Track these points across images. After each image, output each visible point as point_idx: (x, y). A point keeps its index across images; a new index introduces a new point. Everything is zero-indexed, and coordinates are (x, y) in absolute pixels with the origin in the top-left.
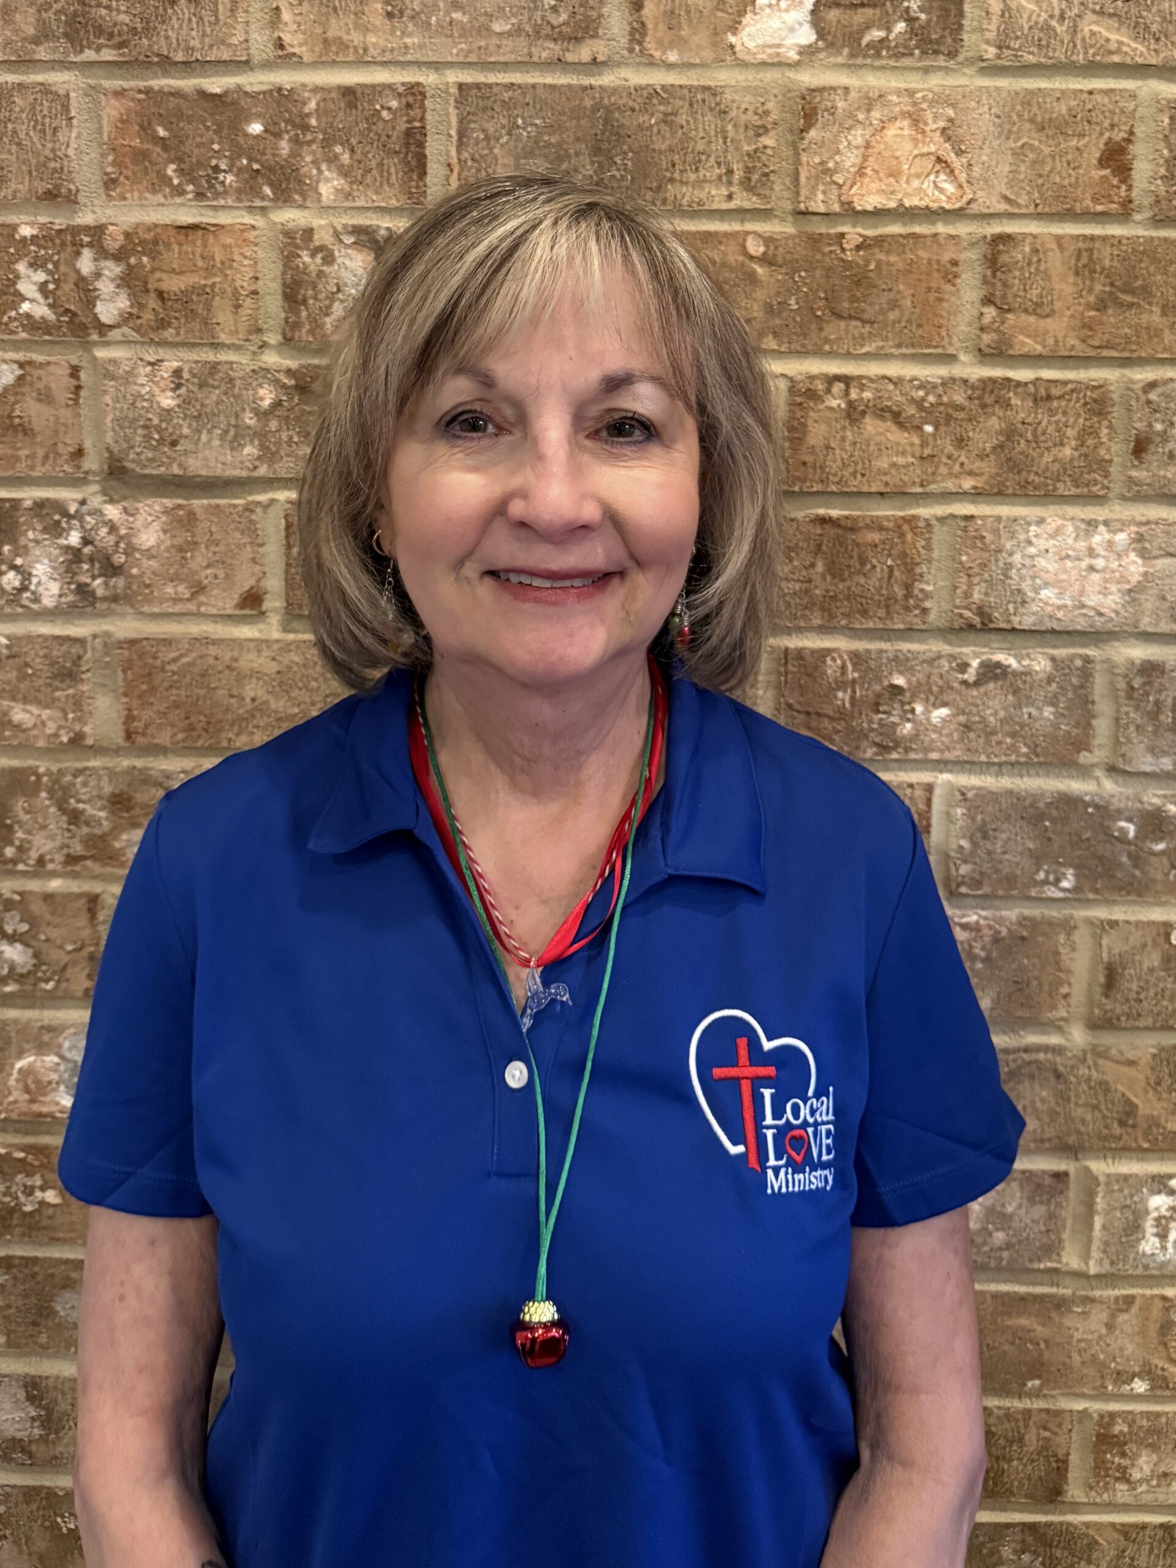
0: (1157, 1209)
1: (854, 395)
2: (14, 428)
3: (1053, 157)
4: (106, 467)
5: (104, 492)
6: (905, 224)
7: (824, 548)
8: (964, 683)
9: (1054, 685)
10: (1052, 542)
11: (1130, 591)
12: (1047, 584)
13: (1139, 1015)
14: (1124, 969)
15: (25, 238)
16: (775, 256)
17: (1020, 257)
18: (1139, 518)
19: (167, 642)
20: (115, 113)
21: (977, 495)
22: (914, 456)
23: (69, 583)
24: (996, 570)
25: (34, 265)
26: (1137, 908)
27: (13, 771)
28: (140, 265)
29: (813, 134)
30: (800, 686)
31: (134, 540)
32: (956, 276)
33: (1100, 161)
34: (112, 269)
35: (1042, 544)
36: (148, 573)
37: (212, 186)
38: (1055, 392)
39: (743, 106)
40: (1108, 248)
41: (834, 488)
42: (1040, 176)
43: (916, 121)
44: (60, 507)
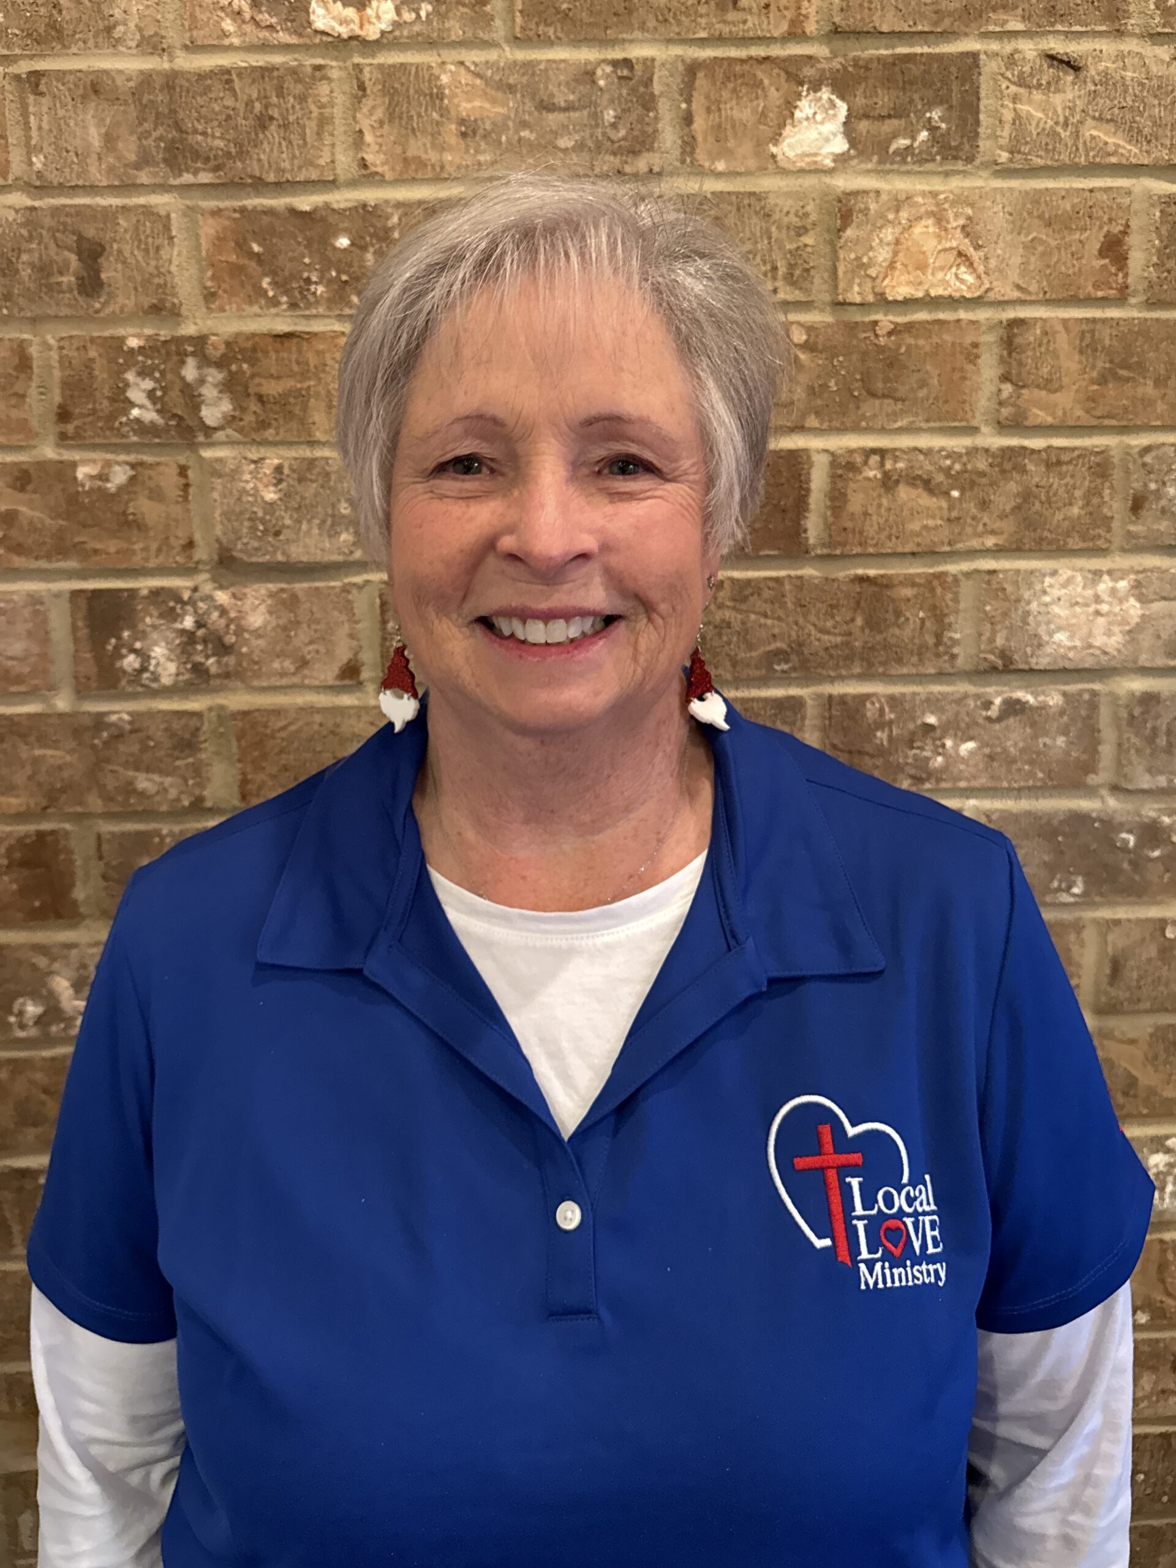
0: (1157, 1166)
1: (888, 466)
2: (128, 524)
3: (1059, 249)
4: (216, 557)
5: (214, 580)
6: (930, 312)
7: (863, 604)
8: (989, 719)
9: (1066, 718)
10: (1064, 591)
11: (1130, 632)
12: (1059, 629)
13: (1139, 1000)
14: (1127, 961)
15: (133, 349)
16: (816, 343)
17: (1032, 339)
18: (1137, 567)
19: (277, 712)
20: (212, 231)
21: (998, 551)
22: (942, 518)
23: (185, 663)
24: (1016, 617)
25: (143, 373)
26: (1136, 908)
27: (139, 834)
28: (241, 371)
29: (849, 233)
30: (843, 729)
31: (243, 622)
32: (977, 357)
33: (1100, 252)
34: (215, 376)
35: (1056, 592)
36: (257, 652)
37: (304, 297)
38: (1065, 457)
39: (785, 210)
40: (1108, 331)
41: (871, 550)
42: (1048, 266)
43: (940, 219)
44: (174, 594)
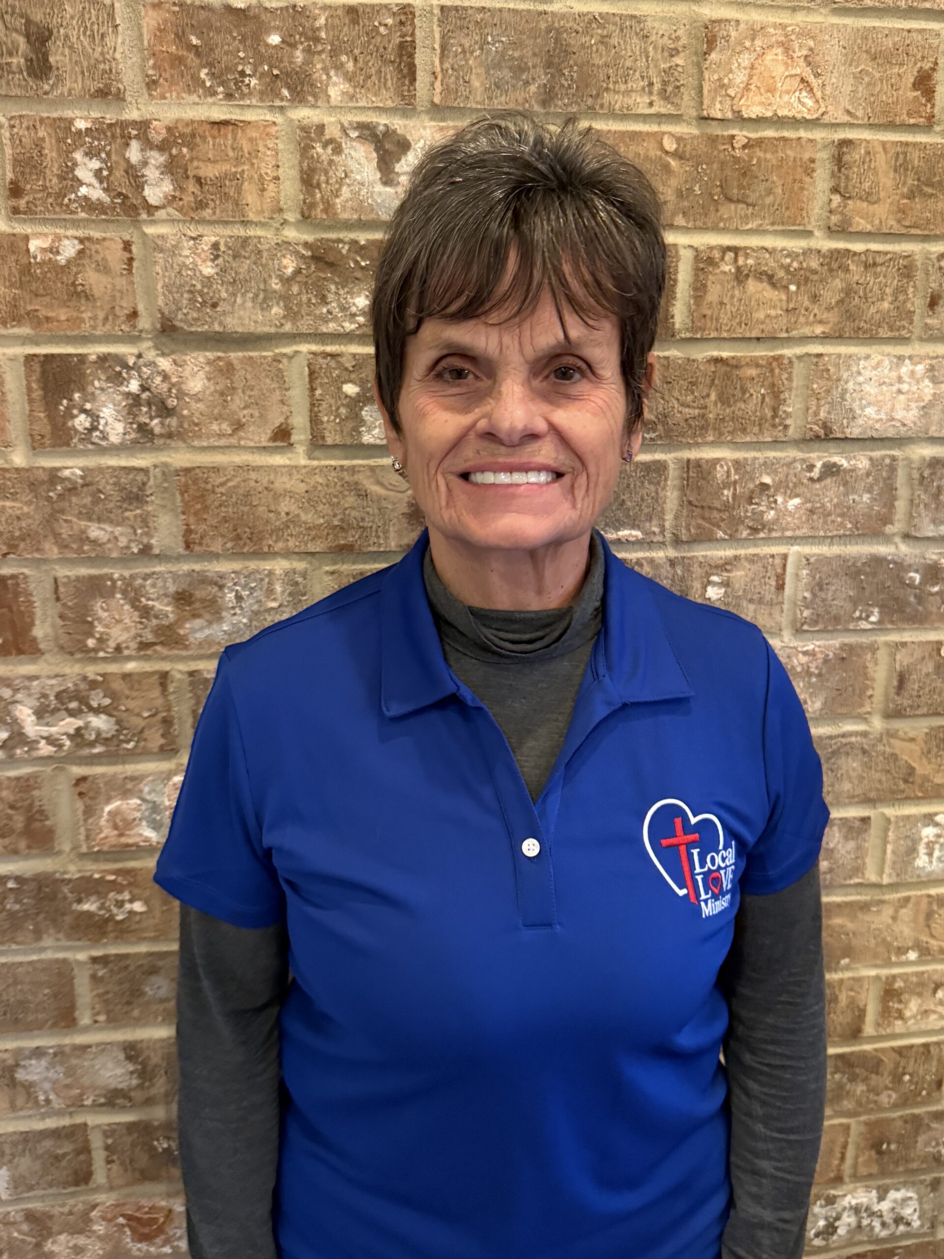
0: (927, 837)
1: (741, 262)
2: (78, 295)
3: (882, 80)
4: (159, 326)
5: (156, 347)
6: (777, 130)
7: (716, 382)
8: (811, 479)
9: (871, 478)
10: (875, 372)
11: (924, 407)
12: (869, 404)
13: (919, 706)
14: (910, 675)
15: (81, 130)
16: (684, 152)
17: (857, 157)
18: (931, 354)
19: (216, 469)
20: (153, 23)
21: (825, 338)
22: (781, 309)
23: (131, 423)
24: (836, 394)
25: (90, 154)
26: (919, 633)
27: (92, 578)
28: (180, 155)
29: (714, 56)
30: (698, 488)
31: (184, 387)
32: (813, 170)
33: (914, 85)
34: (157, 158)
35: (867, 374)
36: (197, 415)
37: (240, 88)
38: (879, 260)
39: (661, 33)
40: (917, 153)
41: (725, 335)
42: (873, 95)
43: (787, 49)
44: (120, 360)
